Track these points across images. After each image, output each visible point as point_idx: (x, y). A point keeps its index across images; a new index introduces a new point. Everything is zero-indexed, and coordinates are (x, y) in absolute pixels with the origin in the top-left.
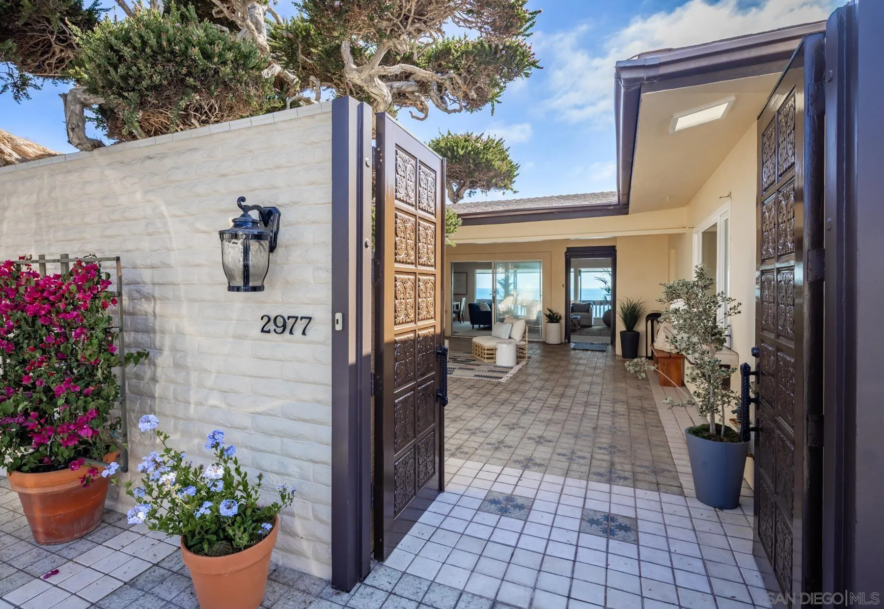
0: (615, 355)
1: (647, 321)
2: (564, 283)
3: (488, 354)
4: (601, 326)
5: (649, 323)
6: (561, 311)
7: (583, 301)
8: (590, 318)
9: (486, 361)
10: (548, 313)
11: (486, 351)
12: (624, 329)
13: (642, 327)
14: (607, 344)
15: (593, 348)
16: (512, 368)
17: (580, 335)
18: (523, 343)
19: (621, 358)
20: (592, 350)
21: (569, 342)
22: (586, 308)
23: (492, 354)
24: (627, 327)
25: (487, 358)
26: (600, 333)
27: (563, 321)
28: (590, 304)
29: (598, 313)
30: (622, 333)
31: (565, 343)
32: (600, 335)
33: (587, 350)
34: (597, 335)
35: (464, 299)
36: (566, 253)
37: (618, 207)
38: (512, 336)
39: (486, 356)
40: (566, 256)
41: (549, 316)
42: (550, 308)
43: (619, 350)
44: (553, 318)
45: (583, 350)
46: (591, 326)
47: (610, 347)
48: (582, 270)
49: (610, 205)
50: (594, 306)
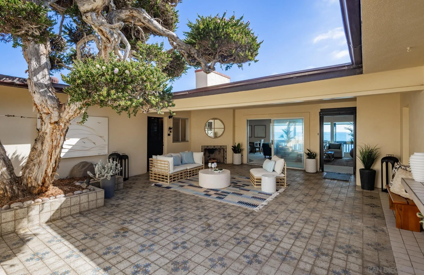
0: (355, 186)
1: (382, 162)
2: (319, 132)
3: (257, 182)
4: (349, 158)
5: (384, 164)
6: (316, 150)
7: (337, 142)
8: (341, 153)
9: (255, 187)
10: (307, 152)
11: (256, 180)
12: (363, 167)
13: (377, 166)
14: (351, 175)
15: (339, 178)
16: (271, 195)
17: (333, 165)
18: (283, 175)
19: (361, 190)
20: (338, 180)
21: (323, 171)
22: (338, 146)
23: (259, 182)
24: (365, 166)
25: (257, 185)
26: (347, 164)
27: (318, 157)
28: (341, 144)
29: (347, 149)
30: (361, 170)
31: (320, 172)
32: (347, 166)
33: (334, 179)
34: (344, 166)
35: (263, 140)
36: (320, 113)
37: (352, 67)
38: (275, 170)
39: (255, 183)
40: (320, 114)
41: (308, 154)
42: (309, 149)
43: (359, 183)
44: (311, 155)
45: (331, 179)
46: (342, 158)
47: (352, 177)
48: (337, 123)
49: (344, 66)
50: (345, 145)
